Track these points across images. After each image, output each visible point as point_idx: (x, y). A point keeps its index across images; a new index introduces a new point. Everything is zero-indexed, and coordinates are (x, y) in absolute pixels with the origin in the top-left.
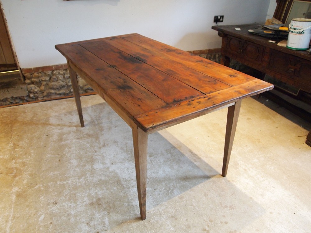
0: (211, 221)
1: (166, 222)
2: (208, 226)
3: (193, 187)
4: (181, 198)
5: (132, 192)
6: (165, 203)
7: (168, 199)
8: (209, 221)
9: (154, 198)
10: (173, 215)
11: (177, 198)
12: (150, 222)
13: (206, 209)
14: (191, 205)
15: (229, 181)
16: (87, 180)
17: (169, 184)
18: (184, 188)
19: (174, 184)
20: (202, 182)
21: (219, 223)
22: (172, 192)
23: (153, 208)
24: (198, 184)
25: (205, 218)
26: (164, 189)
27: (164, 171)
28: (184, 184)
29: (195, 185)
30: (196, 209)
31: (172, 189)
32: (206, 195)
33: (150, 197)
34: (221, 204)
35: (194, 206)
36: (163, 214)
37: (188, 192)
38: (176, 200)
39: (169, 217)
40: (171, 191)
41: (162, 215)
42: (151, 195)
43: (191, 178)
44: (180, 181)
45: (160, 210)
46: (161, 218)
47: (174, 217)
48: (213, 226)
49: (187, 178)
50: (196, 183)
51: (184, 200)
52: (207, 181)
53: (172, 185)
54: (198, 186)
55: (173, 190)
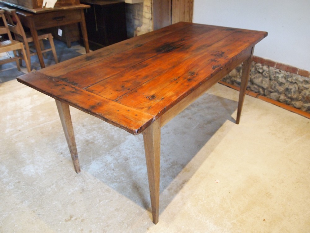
0: (83, 221)
1: (76, 187)
2: (76, 219)
3: (126, 196)
4: (107, 191)
5: (106, 157)
6: (99, 181)
7: (104, 182)
8: (82, 218)
9: (102, 172)
10: (85, 190)
11: (107, 187)
12: (75, 177)
13: (98, 214)
14: (100, 200)
15: (148, 229)
16: (111, 130)
17: (123, 177)
18: (122, 190)
19: (125, 180)
20: (136, 203)
21: (82, 228)
22: (113, 182)
23: (90, 175)
24: (131, 200)
25: (85, 214)
26: (116, 175)
27: (140, 169)
28: (128, 188)
29: (130, 197)
30: (96, 205)
31: (118, 181)
32: (117, 210)
33: (103, 169)
34: (108, 226)
35: (99, 202)
36: (85, 183)
37: (117, 194)
38: (104, 188)
39: (82, 188)
40: (115, 181)
41: (83, 183)
42: (105, 169)
43: (139, 192)
44: (131, 184)
45: (89, 180)
46: (80, 182)
47: (83, 191)
48: (77, 223)
49: (137, 189)
50: (133, 198)
51: (105, 193)
52: (140, 207)
53: (123, 180)
54: (129, 200)
55: (116, 182)
